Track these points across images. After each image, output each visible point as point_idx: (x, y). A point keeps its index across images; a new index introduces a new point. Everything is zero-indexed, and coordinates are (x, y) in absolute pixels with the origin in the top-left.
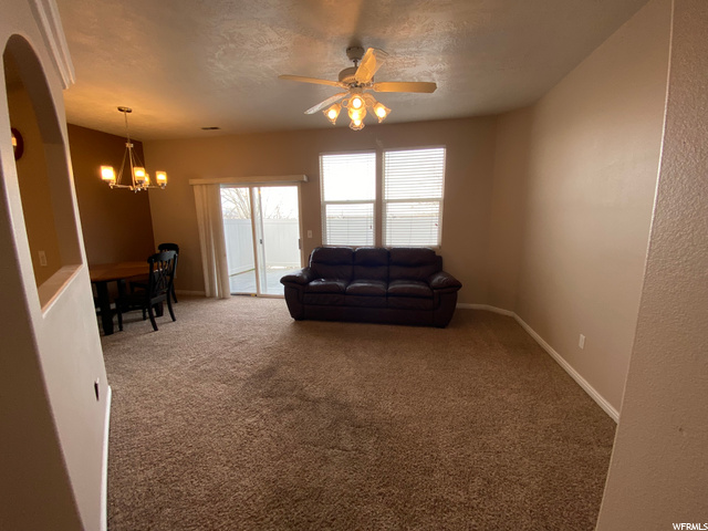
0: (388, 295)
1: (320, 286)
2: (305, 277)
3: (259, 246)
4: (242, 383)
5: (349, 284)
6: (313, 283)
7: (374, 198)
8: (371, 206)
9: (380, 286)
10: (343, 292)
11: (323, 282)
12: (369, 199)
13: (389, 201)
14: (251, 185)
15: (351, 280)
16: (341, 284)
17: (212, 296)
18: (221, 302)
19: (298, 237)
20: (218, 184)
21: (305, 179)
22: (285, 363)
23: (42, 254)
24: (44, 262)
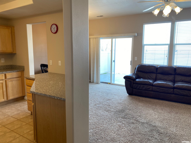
0: (174, 88)
1: (141, 81)
2: (134, 77)
3: (113, 63)
4: (113, 113)
5: (155, 82)
6: (137, 80)
7: (169, 43)
8: (167, 46)
9: (170, 84)
10: (152, 85)
11: (142, 80)
12: (166, 43)
13: (177, 44)
14: (112, 38)
15: (155, 80)
16: (151, 81)
17: (93, 82)
18: (97, 85)
19: (130, 60)
20: (100, 38)
21: (136, 35)
22: (128, 109)
23: (60, 62)
24: (60, 64)
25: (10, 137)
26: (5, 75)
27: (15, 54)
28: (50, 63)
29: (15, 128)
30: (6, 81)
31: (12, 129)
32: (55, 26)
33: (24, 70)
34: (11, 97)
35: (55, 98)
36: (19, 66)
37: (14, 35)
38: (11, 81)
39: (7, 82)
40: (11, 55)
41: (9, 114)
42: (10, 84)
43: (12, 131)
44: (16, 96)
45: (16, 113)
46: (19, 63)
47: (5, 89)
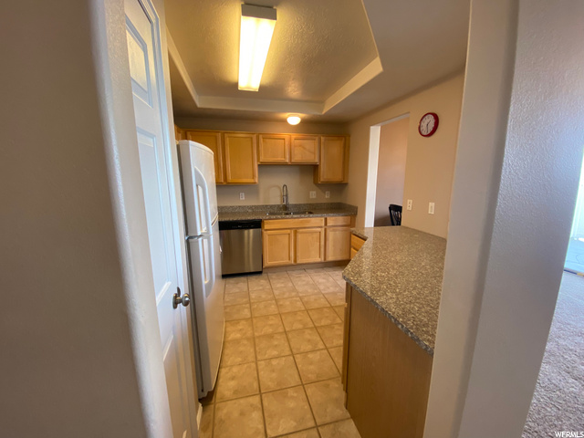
23: (432, 205)
24: (431, 211)
25: (309, 341)
26: (326, 219)
27: (346, 184)
28: (408, 207)
29: (322, 324)
30: (325, 230)
31: (316, 325)
32: (431, 118)
33: (356, 214)
34: (330, 258)
35: (400, 326)
36: (350, 206)
37: (349, 150)
38: (334, 230)
39: (328, 231)
40: (340, 186)
41: (322, 287)
42: (331, 235)
43: (316, 327)
44: (339, 258)
45: (332, 289)
46: (350, 201)
47: (323, 243)
